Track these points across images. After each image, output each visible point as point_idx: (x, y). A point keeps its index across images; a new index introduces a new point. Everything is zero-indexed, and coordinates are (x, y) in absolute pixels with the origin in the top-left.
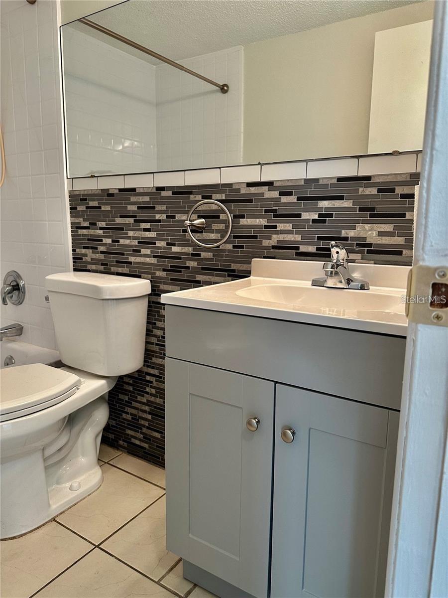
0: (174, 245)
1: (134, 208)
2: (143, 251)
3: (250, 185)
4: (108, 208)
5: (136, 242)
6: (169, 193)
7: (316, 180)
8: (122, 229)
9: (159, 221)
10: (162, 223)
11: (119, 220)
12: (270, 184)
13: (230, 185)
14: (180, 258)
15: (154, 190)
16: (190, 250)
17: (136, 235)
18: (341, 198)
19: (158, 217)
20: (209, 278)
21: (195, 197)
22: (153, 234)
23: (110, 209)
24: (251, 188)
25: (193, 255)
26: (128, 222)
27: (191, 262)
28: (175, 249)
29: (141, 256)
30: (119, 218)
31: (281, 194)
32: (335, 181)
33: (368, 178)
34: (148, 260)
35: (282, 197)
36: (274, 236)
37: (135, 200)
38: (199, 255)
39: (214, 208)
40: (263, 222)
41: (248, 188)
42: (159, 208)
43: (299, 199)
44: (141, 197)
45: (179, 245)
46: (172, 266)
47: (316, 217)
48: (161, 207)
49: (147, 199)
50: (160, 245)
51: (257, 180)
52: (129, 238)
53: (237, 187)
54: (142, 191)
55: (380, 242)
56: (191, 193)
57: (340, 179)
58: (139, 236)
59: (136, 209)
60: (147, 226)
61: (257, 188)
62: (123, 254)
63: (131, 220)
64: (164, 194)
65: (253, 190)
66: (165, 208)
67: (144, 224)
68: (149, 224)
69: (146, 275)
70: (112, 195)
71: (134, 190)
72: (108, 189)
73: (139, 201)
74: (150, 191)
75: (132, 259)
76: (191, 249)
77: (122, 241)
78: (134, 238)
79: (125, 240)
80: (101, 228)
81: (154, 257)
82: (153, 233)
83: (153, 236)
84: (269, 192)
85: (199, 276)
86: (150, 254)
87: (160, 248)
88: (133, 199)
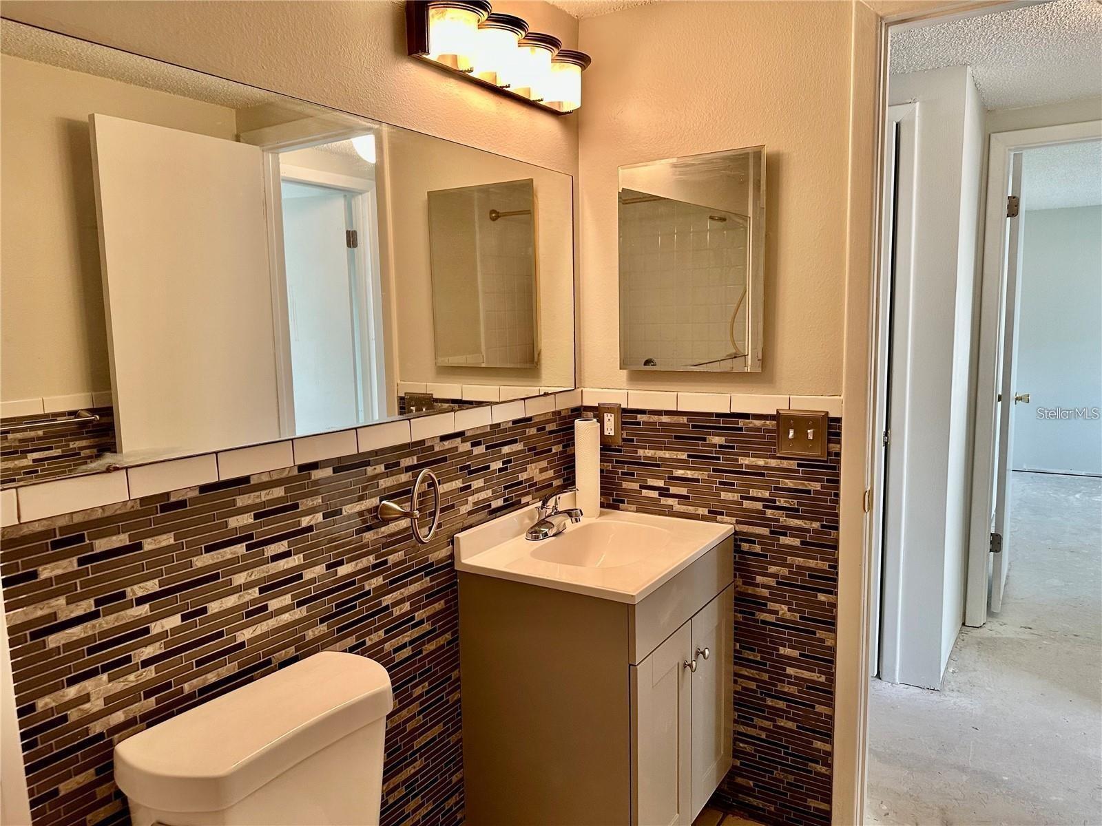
0: (341, 563)
1: (247, 519)
2: (274, 605)
3: (444, 438)
4: (167, 540)
5: (255, 593)
6: (328, 472)
7: (499, 425)
8: (216, 577)
9: (309, 529)
10: (315, 532)
11: (202, 561)
12: (460, 434)
13: (423, 442)
14: (353, 583)
15: (295, 472)
16: (370, 560)
17: (253, 578)
18: (515, 441)
19: (305, 521)
20: (402, 594)
21: (375, 469)
22: (295, 560)
23: (172, 541)
24: (444, 443)
25: (375, 566)
26: (230, 556)
27: (372, 580)
28: (343, 570)
29: (271, 616)
30: (205, 555)
31: (473, 445)
32: (510, 425)
33: (530, 419)
34: (286, 618)
35: (474, 448)
36: (470, 498)
37: (250, 502)
38: (385, 562)
39: (403, 480)
40: (458, 484)
41: (441, 443)
42: (305, 504)
43: (487, 448)
44: (263, 493)
45: (350, 560)
46: (337, 606)
47: (501, 466)
48: (312, 501)
49: (279, 492)
50: (313, 576)
51: (452, 431)
52: (238, 589)
53: (430, 444)
54: (265, 478)
55: (544, 478)
56: (368, 464)
57: (514, 422)
58: (262, 575)
59: (252, 521)
60: (282, 546)
61: (450, 441)
62: (220, 634)
63: (240, 549)
64: (317, 474)
65: (447, 444)
66: (320, 501)
67: (272, 546)
68: (285, 543)
69: (284, 651)
70: (182, 504)
71: (246, 480)
72: (168, 494)
73: (258, 501)
74: (285, 475)
75: (245, 635)
76: (371, 558)
77: (214, 607)
78: (249, 586)
79: (223, 600)
80: (141, 601)
81: (300, 604)
82: (296, 557)
83: (297, 563)
84: (463, 444)
85: (386, 597)
86: (290, 602)
87: (313, 581)
88: (242, 501)
